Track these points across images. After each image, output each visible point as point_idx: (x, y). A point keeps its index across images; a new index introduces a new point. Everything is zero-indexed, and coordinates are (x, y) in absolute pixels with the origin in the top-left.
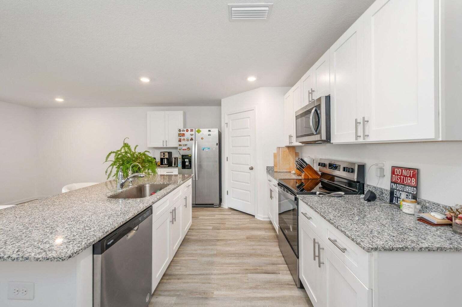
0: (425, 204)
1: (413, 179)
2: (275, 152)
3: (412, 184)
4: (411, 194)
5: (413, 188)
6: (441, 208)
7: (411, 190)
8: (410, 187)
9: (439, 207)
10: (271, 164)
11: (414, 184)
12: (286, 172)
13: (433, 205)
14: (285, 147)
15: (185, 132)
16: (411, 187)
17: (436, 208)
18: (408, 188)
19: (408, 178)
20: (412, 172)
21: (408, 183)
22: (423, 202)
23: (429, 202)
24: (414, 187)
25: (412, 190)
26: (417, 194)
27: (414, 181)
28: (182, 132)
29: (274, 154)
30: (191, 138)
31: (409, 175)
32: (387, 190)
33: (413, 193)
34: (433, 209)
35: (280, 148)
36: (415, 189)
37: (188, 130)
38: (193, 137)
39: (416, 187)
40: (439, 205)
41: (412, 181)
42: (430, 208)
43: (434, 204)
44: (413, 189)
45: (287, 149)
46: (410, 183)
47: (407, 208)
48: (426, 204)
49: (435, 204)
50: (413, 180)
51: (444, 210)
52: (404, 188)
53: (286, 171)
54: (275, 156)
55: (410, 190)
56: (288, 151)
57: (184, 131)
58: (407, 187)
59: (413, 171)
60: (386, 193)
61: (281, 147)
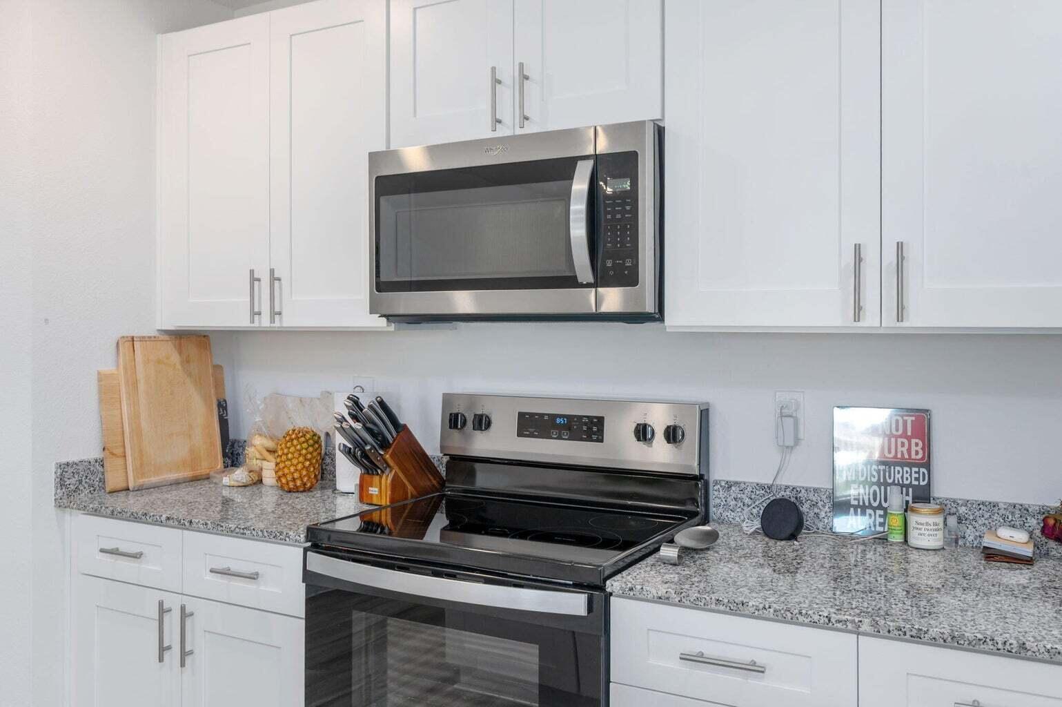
0: (953, 510)
1: (914, 441)
2: (108, 364)
3: (913, 456)
4: (911, 490)
5: (917, 469)
6: (1002, 512)
7: (911, 475)
8: (906, 469)
9: (996, 510)
10: (87, 449)
11: (920, 456)
12: (177, 483)
13: (980, 509)
14: (156, 334)
16: (911, 465)
17: (987, 515)
18: (899, 472)
19: (900, 440)
20: (912, 421)
21: (899, 456)
22: (949, 506)
23: (966, 503)
24: (919, 466)
25: (914, 475)
26: (929, 484)
27: (919, 448)
29: (101, 377)
31: (900, 432)
32: (819, 489)
33: (917, 483)
34: (977, 519)
35: (137, 345)
36: (922, 470)
39: (928, 465)
40: (994, 506)
41: (914, 448)
42: (971, 518)
43: (981, 506)
44: (916, 472)
45: (168, 351)
46: (906, 456)
47: (931, 533)
48: (958, 511)
49: (983, 503)
50: (917, 445)
51: (1010, 517)
52: (887, 474)
53: (173, 476)
54: (107, 390)
55: (908, 475)
56: (175, 358)
58: (898, 468)
59: (914, 418)
60: (814, 499)
61: (142, 339)
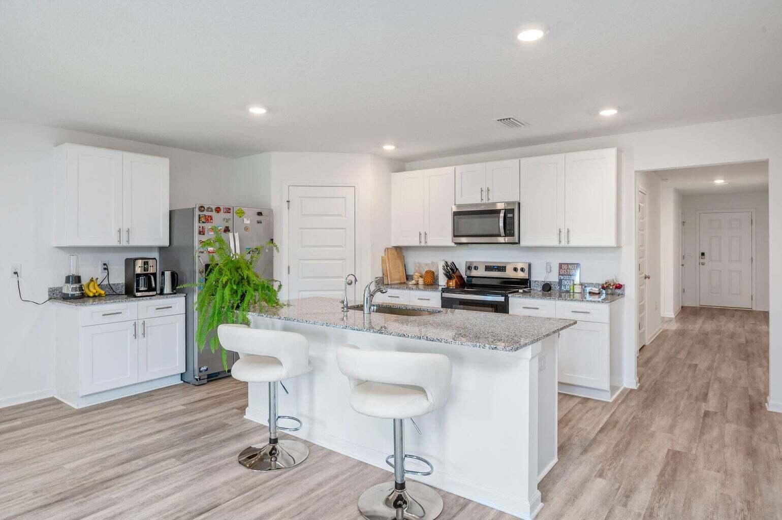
15: (214, 214)
28: (206, 213)
30: (226, 227)
37: (219, 208)
38: (229, 224)
57: (212, 211)
